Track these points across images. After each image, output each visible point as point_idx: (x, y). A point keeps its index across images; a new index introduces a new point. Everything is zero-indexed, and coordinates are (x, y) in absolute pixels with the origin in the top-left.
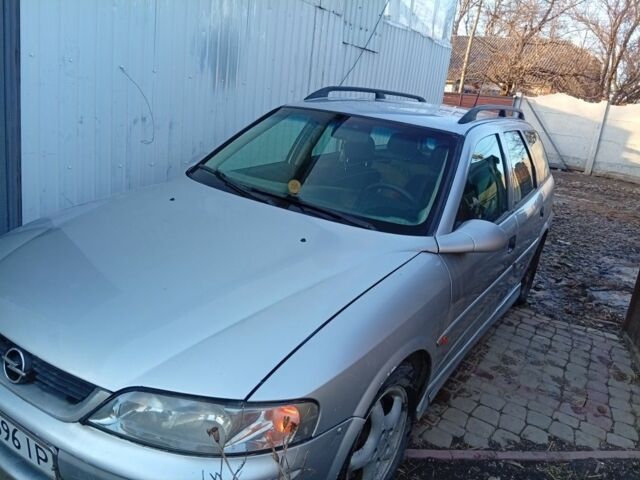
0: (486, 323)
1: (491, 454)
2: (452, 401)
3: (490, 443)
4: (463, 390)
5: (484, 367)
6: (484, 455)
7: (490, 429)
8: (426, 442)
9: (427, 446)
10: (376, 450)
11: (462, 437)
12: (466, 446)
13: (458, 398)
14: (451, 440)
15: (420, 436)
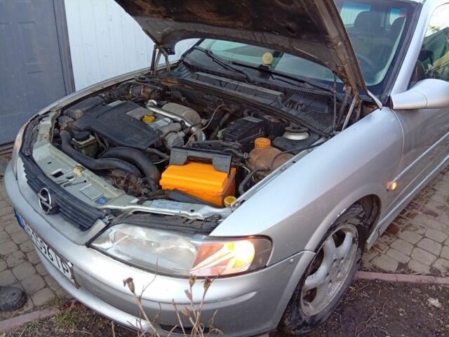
0: (434, 170)
1: (431, 279)
2: (400, 234)
3: (431, 270)
4: (411, 225)
5: (431, 206)
6: (426, 279)
7: (432, 258)
8: (375, 267)
9: (375, 269)
10: (328, 274)
11: (407, 264)
12: (410, 272)
13: (405, 232)
14: (397, 265)
15: (370, 261)
